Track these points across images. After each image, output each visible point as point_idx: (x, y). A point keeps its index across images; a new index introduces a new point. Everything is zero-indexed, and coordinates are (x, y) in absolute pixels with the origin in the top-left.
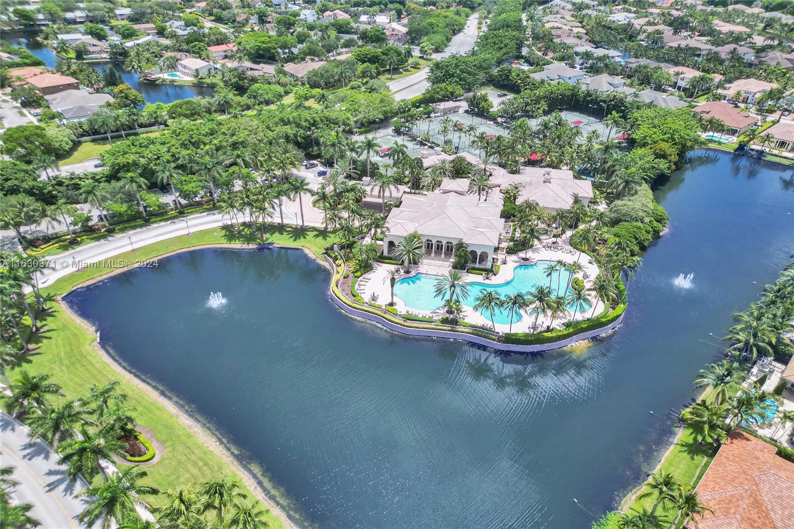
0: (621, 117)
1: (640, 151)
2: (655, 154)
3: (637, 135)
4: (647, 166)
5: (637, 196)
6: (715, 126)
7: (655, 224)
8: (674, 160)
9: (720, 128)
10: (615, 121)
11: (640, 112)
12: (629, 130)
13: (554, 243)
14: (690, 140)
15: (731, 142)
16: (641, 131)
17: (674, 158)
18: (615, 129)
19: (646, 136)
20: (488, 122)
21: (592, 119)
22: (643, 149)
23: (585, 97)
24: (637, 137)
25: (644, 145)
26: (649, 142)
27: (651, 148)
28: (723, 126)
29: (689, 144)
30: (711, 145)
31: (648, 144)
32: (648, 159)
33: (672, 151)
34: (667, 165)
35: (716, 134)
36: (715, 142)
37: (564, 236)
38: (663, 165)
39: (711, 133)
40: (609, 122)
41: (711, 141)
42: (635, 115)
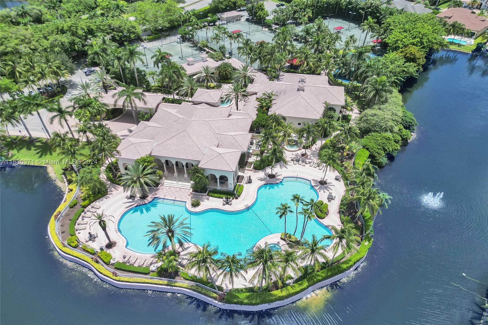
0: (375, 23)
1: (392, 55)
2: (405, 57)
3: (390, 39)
4: (398, 70)
5: (387, 104)
6: (457, 29)
7: (405, 132)
8: (422, 63)
9: (461, 32)
10: (370, 27)
11: (392, 18)
12: (382, 34)
13: (303, 155)
14: (437, 44)
15: (470, 44)
16: (393, 36)
17: (422, 61)
18: (370, 33)
19: (397, 40)
20: (264, 29)
21: (352, 25)
22: (395, 53)
23: (347, 5)
24: (389, 41)
25: (396, 49)
26: (401, 46)
27: (402, 52)
28: (463, 29)
29: (435, 47)
30: (452, 47)
31: (399, 47)
32: (399, 63)
33: (420, 54)
34: (416, 69)
35: (456, 37)
36: (455, 44)
37: (314, 146)
38: (412, 68)
39: (453, 37)
40: (366, 27)
41: (452, 43)
42: (388, 20)
